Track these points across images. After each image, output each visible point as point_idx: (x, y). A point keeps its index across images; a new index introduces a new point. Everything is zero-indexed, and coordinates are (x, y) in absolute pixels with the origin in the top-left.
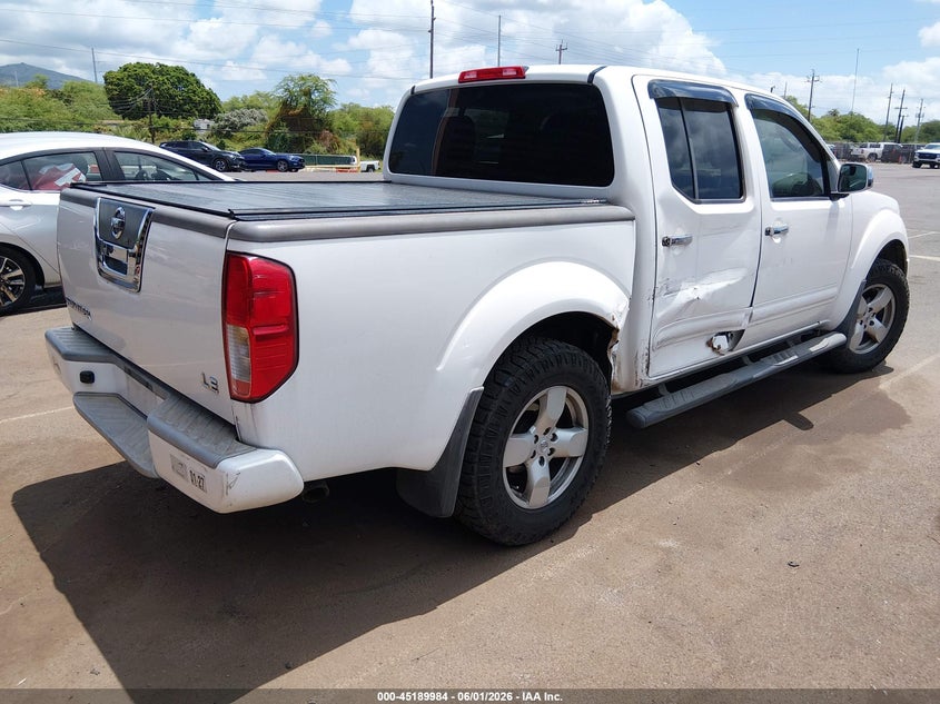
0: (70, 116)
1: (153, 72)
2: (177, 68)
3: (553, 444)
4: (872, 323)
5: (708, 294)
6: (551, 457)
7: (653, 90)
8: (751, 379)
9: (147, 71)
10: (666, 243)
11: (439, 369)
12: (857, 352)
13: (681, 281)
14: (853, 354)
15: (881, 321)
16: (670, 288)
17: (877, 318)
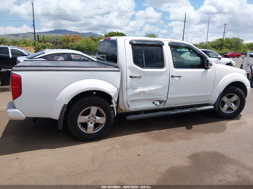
0: (95, 44)
1: (116, 34)
2: (121, 33)
3: (95, 120)
4: (231, 105)
5: (148, 90)
6: (95, 123)
7: (131, 43)
8: (169, 114)
9: (114, 34)
10: (131, 77)
11: (57, 98)
12: (225, 112)
13: (138, 86)
14: (223, 113)
15: (235, 105)
16: (134, 88)
17: (234, 103)
